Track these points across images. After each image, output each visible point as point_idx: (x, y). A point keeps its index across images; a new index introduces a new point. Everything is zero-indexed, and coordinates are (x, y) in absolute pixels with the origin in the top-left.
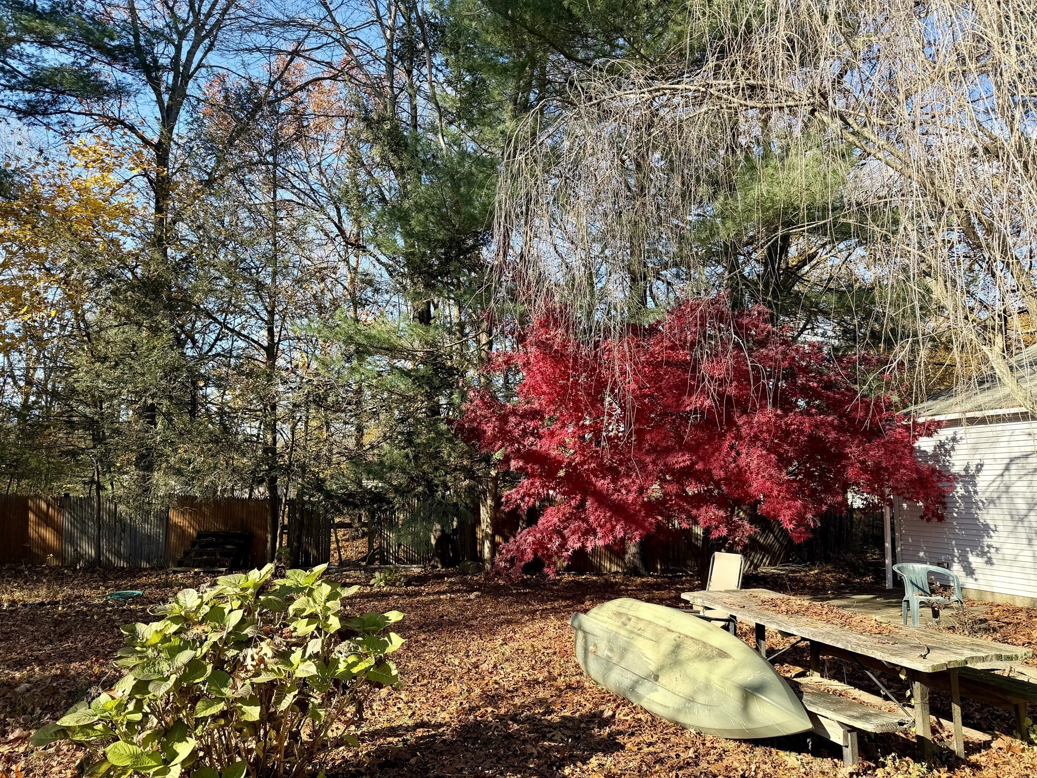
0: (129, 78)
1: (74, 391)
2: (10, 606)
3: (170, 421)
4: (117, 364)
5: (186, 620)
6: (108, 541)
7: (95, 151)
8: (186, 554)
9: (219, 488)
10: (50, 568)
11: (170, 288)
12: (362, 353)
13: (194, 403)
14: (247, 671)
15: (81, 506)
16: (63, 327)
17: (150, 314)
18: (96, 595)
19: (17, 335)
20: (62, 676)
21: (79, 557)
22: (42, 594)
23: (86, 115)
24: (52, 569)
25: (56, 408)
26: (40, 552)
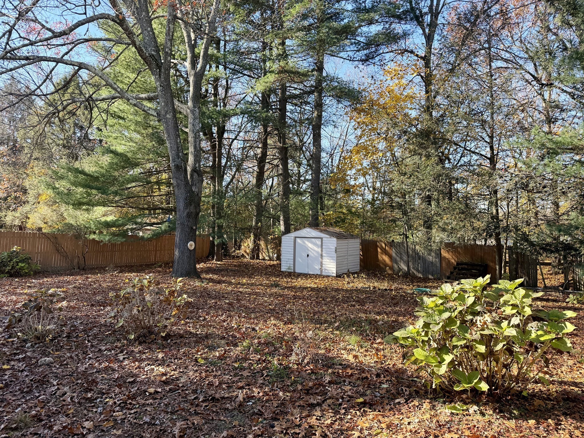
0: (408, 27)
1: (392, 191)
2: (374, 289)
3: (438, 203)
4: (411, 176)
5: (446, 298)
6: (413, 264)
7: (395, 70)
8: (452, 273)
9: (466, 239)
10: (388, 274)
11: (435, 133)
12: (552, 153)
13: (450, 193)
14: (477, 327)
15: (399, 246)
16: (387, 161)
17: (425, 148)
18: (409, 289)
19: (368, 167)
20: (396, 321)
21: (400, 270)
22: (384, 285)
23: (390, 52)
24: (389, 275)
25: (386, 200)
26: (384, 267)
